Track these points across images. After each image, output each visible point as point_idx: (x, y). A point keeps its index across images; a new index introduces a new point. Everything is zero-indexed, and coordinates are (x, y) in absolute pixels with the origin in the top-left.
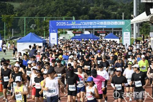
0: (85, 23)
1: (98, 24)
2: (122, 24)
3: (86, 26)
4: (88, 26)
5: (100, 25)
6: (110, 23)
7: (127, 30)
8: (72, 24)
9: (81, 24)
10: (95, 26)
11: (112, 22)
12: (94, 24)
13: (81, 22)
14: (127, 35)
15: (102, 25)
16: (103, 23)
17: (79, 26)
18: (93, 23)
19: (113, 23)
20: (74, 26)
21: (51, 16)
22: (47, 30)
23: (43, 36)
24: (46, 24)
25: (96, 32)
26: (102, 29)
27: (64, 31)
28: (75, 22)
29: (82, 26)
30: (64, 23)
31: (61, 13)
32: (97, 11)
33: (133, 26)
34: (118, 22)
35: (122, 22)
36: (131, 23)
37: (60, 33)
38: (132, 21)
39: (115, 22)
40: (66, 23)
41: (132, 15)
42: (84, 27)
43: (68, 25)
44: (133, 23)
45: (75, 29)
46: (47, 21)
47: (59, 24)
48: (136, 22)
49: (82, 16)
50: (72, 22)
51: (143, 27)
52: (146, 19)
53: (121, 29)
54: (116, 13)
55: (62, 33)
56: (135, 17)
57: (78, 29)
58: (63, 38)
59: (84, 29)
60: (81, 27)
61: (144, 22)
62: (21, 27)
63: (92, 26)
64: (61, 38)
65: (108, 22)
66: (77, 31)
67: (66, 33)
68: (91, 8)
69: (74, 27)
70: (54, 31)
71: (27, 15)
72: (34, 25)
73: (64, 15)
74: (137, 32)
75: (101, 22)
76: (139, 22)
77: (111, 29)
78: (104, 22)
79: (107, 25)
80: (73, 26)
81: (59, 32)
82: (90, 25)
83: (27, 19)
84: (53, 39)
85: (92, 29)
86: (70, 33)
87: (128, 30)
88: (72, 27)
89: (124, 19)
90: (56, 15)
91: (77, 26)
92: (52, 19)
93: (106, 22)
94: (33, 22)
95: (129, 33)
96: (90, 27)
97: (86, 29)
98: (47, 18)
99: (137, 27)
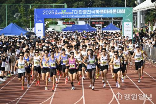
0: (77, 12)
1: (93, 12)
2: (122, 13)
3: (78, 15)
4: (81, 15)
5: (96, 14)
6: (107, 11)
7: (128, 19)
8: (61, 13)
9: (72, 13)
11: (110, 10)
12: (89, 12)
13: (73, 11)
14: (128, 26)
15: (98, 14)
16: (99, 11)
17: (70, 15)
18: (87, 11)
19: (112, 11)
20: (65, 15)
21: (39, 3)
22: (33, 20)
23: (29, 28)
24: (32, 13)
25: (93, 22)
26: (99, 18)
27: (54, 21)
28: (65, 10)
29: (74, 15)
30: (52, 11)
33: (137, 15)
34: (117, 10)
35: (122, 10)
36: (134, 12)
37: (49, 24)
38: (135, 9)
39: (113, 10)
40: (55, 12)
41: (135, 2)
42: (76, 16)
43: (56, 14)
44: (136, 11)
45: (67, 18)
46: (33, 9)
48: (140, 10)
49: (77, 3)
50: (62, 11)
51: (151, 16)
52: (151, 7)
53: (121, 18)
55: (52, 23)
56: (139, 4)
57: (70, 19)
58: (53, 29)
59: (78, 19)
60: (72, 16)
61: (149, 10)
62: (3, 16)
63: (86, 15)
64: (50, 29)
65: (105, 10)
66: (69, 21)
67: (56, 23)
69: (65, 17)
70: (40, 21)
71: (11, 2)
72: (18, 14)
74: (141, 23)
75: (97, 10)
76: (143, 10)
77: (110, 18)
78: (101, 10)
79: (104, 14)
80: (62, 15)
81: (48, 22)
82: (83, 14)
83: (9, 7)
84: (38, 31)
85: (88, 19)
86: (60, 22)
87: (130, 20)
88: (62, 17)
89: (126, 7)
90: (45, 2)
91: (68, 15)
92: (40, 7)
93: (103, 10)
94: (16, 11)
95: (131, 24)
96: (84, 16)
97: (81, 19)
98: (33, 6)
99: (141, 16)
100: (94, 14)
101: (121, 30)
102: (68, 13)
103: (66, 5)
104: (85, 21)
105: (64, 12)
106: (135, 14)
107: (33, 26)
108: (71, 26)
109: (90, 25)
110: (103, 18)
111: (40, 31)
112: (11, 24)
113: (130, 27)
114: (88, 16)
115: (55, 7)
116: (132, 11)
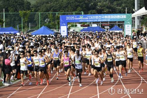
0: (91, 17)
1: (103, 17)
2: (124, 18)
3: (92, 19)
4: (94, 19)
5: (105, 19)
6: (113, 17)
7: (128, 23)
8: (80, 18)
9: (88, 18)
10: (100, 19)
11: (115, 16)
12: (99, 18)
13: (88, 17)
14: (128, 27)
15: (106, 19)
17: (86, 20)
18: (98, 17)
20: (82, 20)
21: (63, 11)
22: (59, 24)
23: (56, 29)
24: (58, 18)
25: (102, 25)
27: (74, 24)
28: (82, 16)
29: (89, 19)
30: (73, 17)
31: (72, 9)
32: (104, 6)
33: (135, 19)
34: (121, 16)
35: (124, 16)
36: (133, 17)
37: (71, 26)
38: (133, 15)
39: (118, 16)
40: (75, 17)
41: (134, 10)
42: (90, 21)
43: (76, 19)
44: (135, 16)
45: (84, 22)
46: (58, 16)
47: (68, 18)
48: (137, 16)
49: (91, 11)
50: (80, 16)
51: (145, 20)
52: (145, 13)
53: (124, 22)
54: (120, 8)
55: (73, 26)
56: (136, 11)
57: (86, 23)
58: (74, 30)
59: (92, 23)
60: (88, 21)
61: (144, 15)
62: (37, 21)
63: (97, 19)
64: (71, 30)
65: (111, 16)
66: (85, 24)
67: (76, 26)
68: (99, 4)
69: (82, 21)
70: (64, 24)
71: (43, 10)
72: (48, 19)
73: (74, 10)
74: (138, 25)
75: (106, 16)
76: (139, 15)
78: (108, 16)
79: (110, 19)
80: (80, 20)
81: (70, 25)
83: (42, 14)
84: (63, 31)
85: (99, 22)
86: (79, 25)
87: (129, 23)
88: (80, 21)
89: (127, 13)
90: (68, 10)
91: (85, 20)
92: (64, 14)
93: (110, 16)
94: (47, 17)
95: (130, 26)
96: (96, 21)
97: (94, 23)
98: (59, 13)
99: (138, 20)
100: (103, 19)
101: (123, 30)
102: (84, 19)
103: (83, 13)
104: (97, 24)
105: (81, 18)
106: (134, 18)
107: (59, 28)
108: (87, 28)
109: (100, 26)
110: (110, 22)
111: (64, 31)
112: (43, 27)
113: (130, 28)
114: (99, 20)
115: (75, 14)
116: (131, 16)
